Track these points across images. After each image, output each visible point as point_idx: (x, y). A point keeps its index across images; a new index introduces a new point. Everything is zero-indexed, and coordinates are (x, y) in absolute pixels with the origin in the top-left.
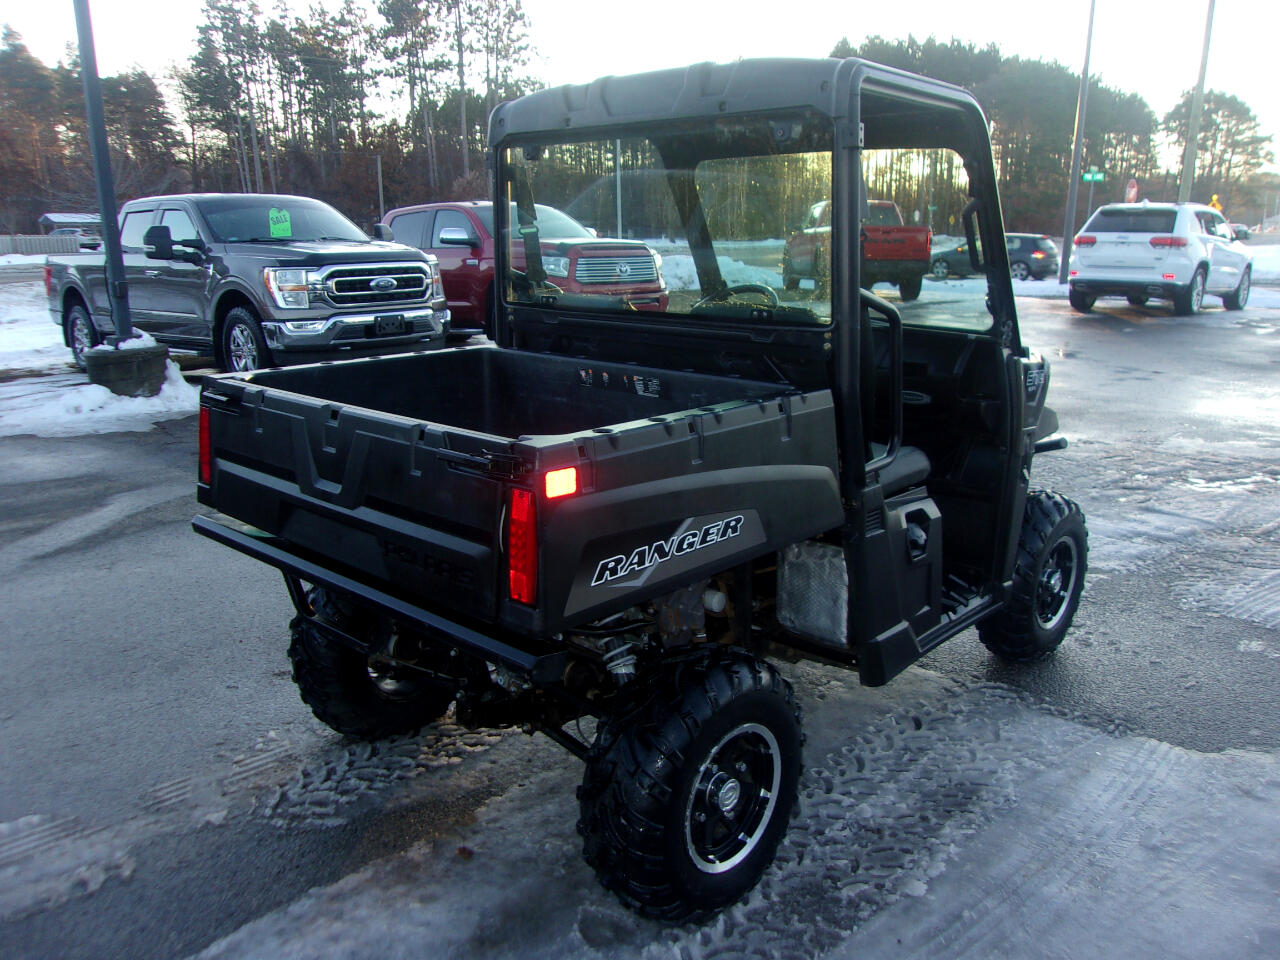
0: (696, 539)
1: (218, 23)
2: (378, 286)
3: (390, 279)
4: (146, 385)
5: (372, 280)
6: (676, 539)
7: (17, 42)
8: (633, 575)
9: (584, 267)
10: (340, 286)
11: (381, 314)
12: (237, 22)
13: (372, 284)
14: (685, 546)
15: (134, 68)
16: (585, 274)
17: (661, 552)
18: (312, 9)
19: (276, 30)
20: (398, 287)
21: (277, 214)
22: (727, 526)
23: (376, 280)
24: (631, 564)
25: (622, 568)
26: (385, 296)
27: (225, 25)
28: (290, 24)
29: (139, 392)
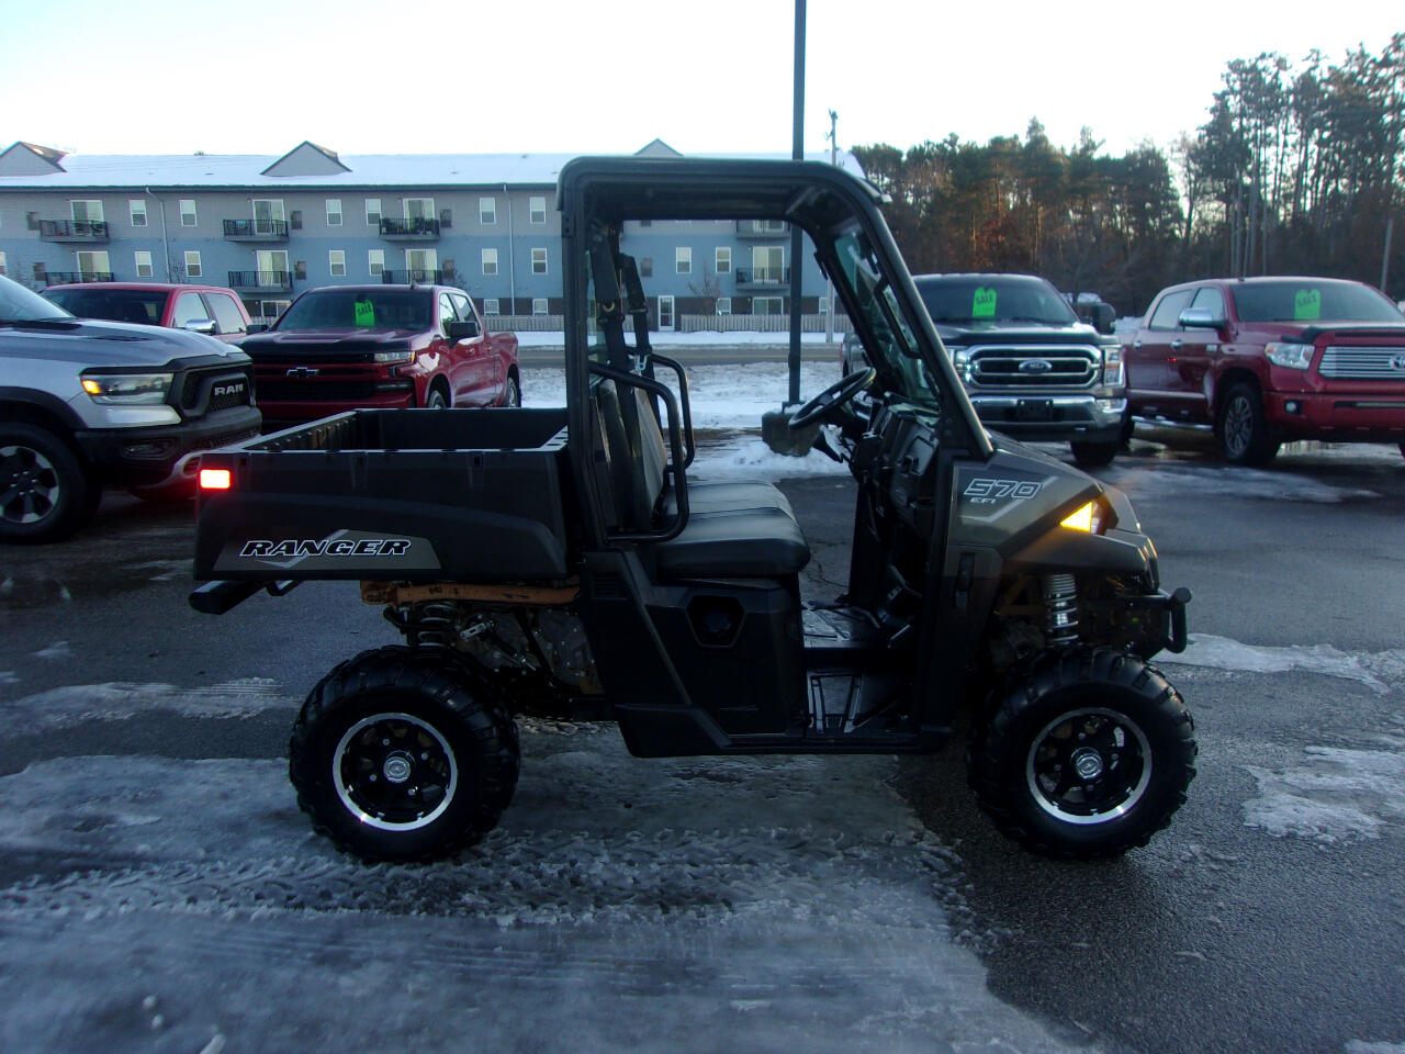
0: (352, 547)
1: (1237, 86)
2: (1027, 369)
3: (1046, 362)
4: (797, 446)
5: (1022, 362)
6: (329, 541)
7: (1039, 134)
8: (280, 557)
9: (1333, 358)
10: (984, 367)
11: (1025, 398)
12: (1261, 81)
13: (1021, 366)
14: (338, 550)
15: (1142, 146)
16: (1334, 365)
17: (312, 549)
18: (1348, 54)
19: (1307, 85)
20: (1053, 370)
21: (984, 294)
22: (389, 545)
23: (1024, 362)
24: (279, 549)
25: (269, 551)
26: (1036, 378)
27: (1243, 88)
28: (1321, 73)
29: (790, 452)
